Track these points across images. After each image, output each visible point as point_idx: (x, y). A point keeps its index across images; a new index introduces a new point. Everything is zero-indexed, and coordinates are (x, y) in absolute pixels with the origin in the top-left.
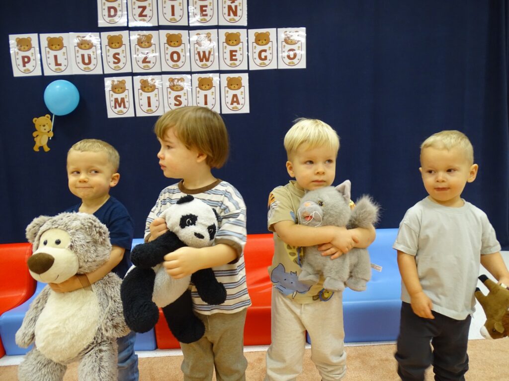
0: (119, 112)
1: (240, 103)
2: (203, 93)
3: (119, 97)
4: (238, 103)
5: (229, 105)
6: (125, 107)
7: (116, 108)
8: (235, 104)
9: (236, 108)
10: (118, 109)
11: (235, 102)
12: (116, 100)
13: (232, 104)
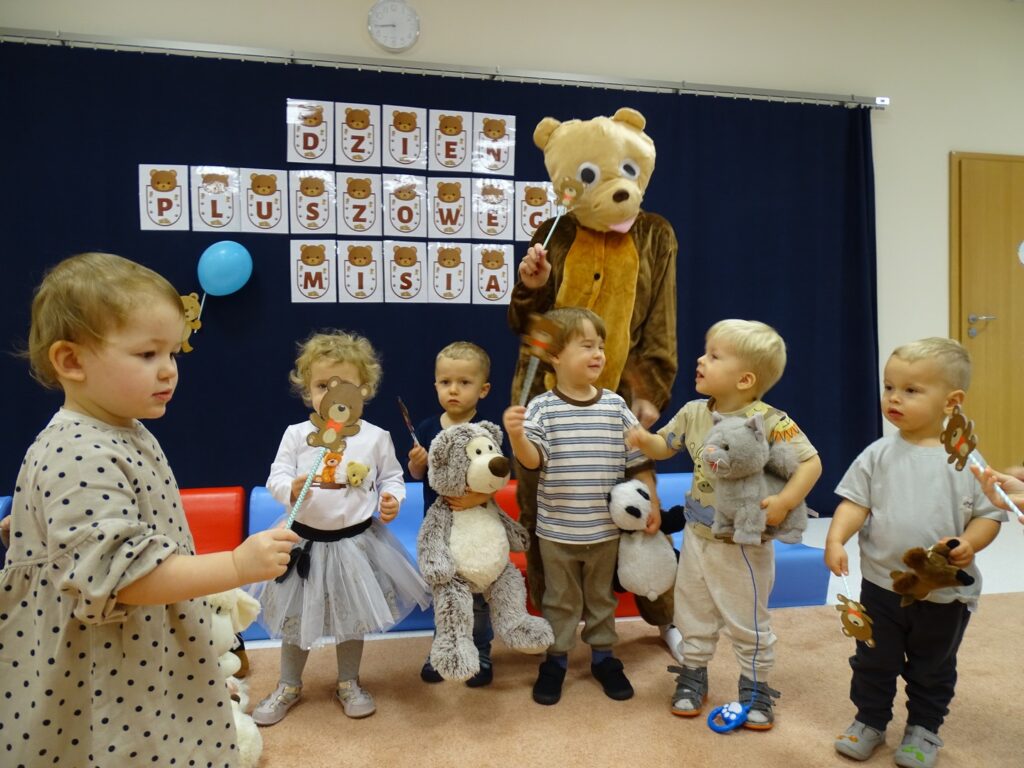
0: (310, 294)
1: (501, 289)
2: (444, 271)
3: (313, 270)
4: (498, 289)
5: (484, 291)
6: (321, 287)
7: (306, 287)
8: (493, 291)
9: (495, 296)
10: (310, 289)
11: (493, 287)
12: (308, 276)
13: (488, 290)
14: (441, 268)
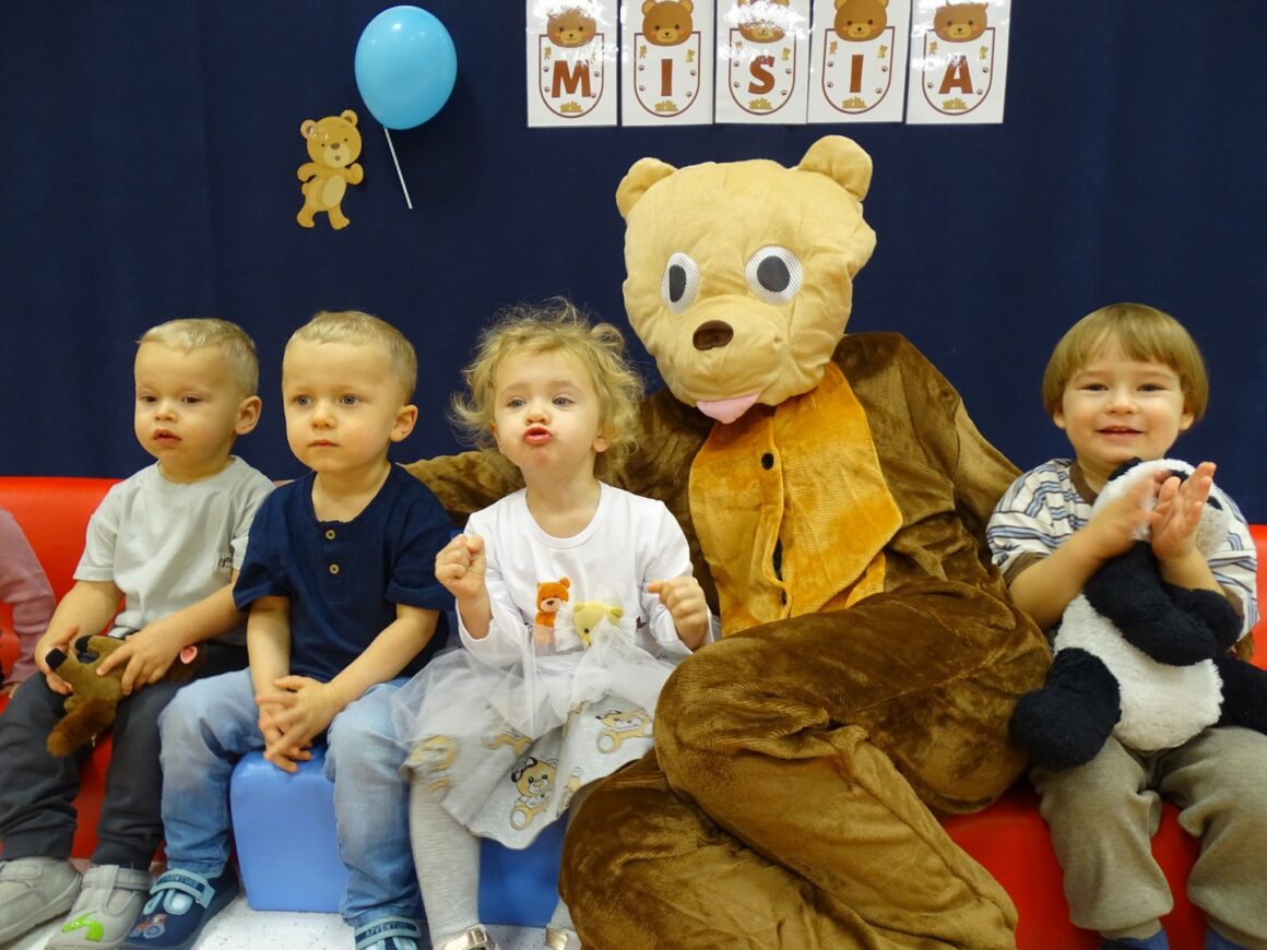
0: (564, 108)
1: (975, 88)
2: (848, 49)
3: (573, 57)
4: (967, 89)
5: (934, 94)
6: (586, 92)
7: (556, 94)
8: (956, 92)
9: (959, 104)
10: (565, 98)
11: (956, 84)
12: (561, 68)
13: (945, 90)
14: (841, 42)
